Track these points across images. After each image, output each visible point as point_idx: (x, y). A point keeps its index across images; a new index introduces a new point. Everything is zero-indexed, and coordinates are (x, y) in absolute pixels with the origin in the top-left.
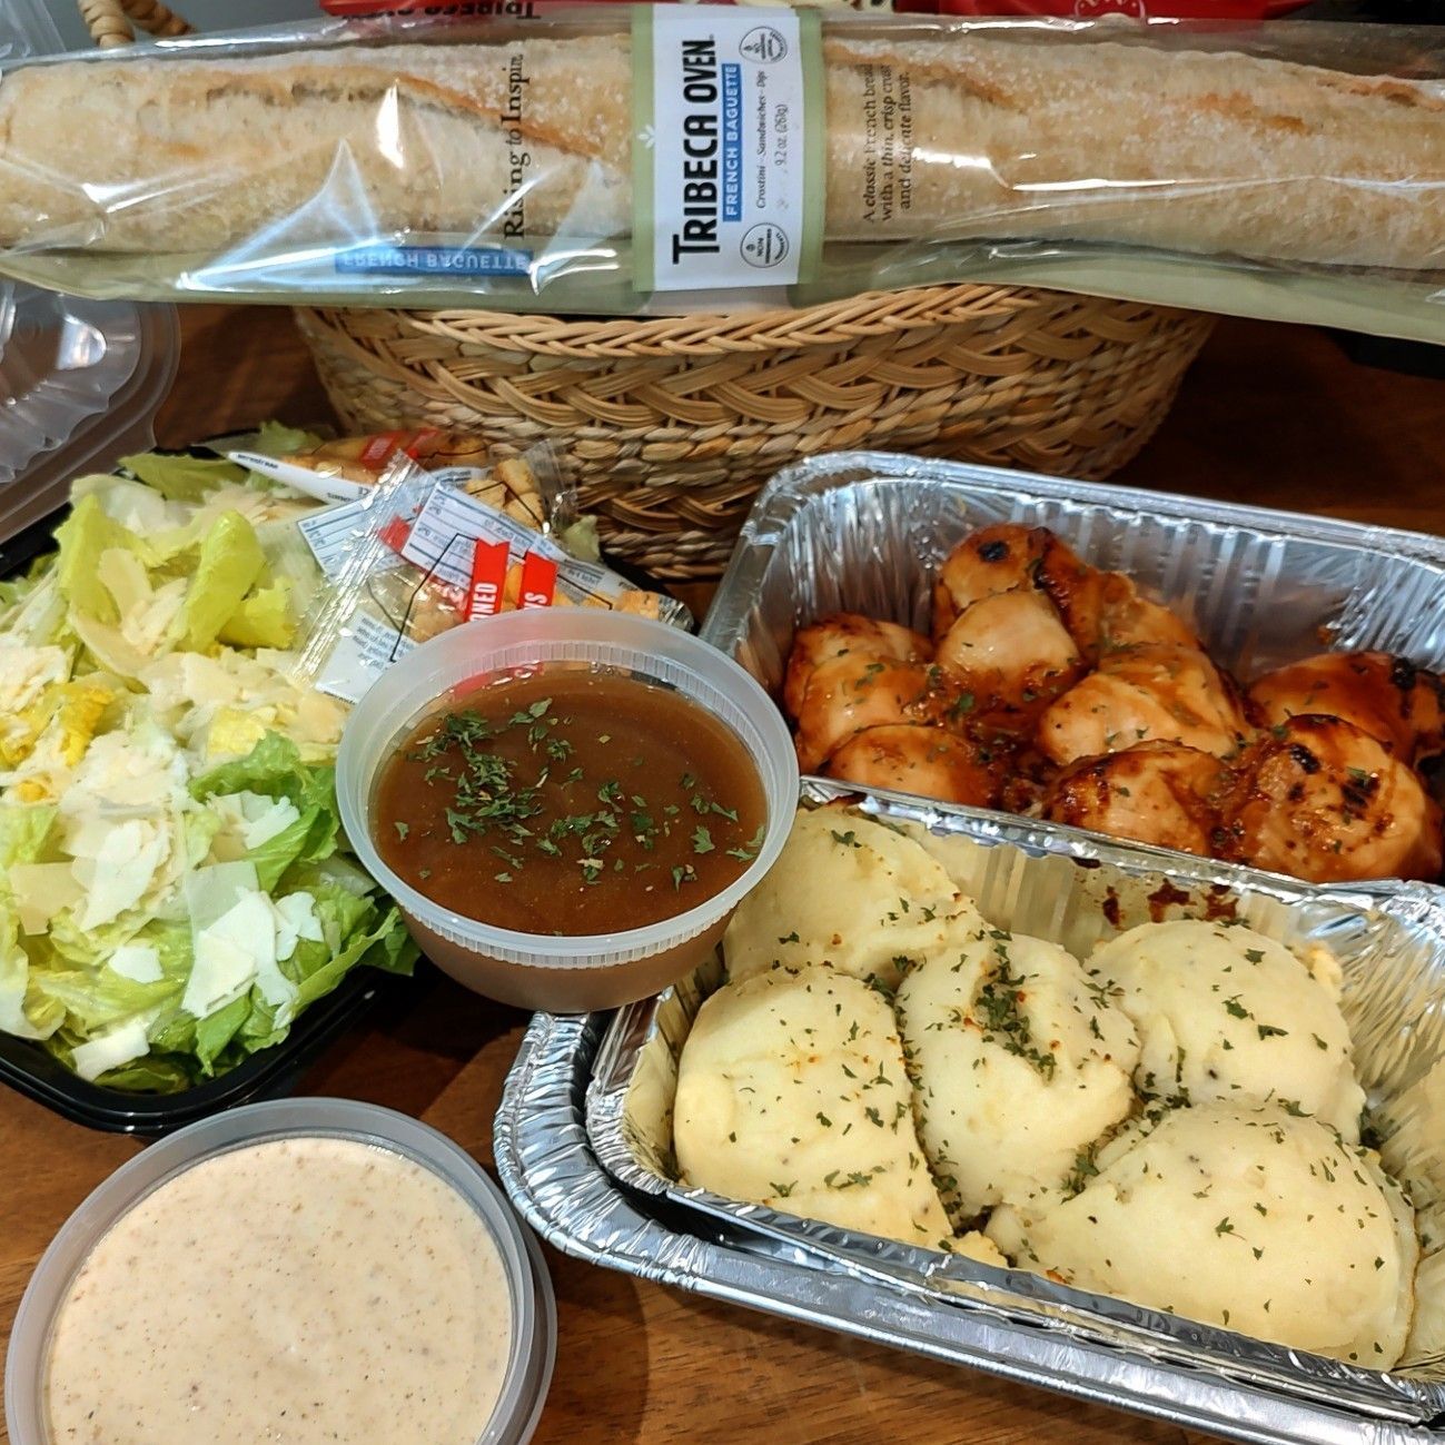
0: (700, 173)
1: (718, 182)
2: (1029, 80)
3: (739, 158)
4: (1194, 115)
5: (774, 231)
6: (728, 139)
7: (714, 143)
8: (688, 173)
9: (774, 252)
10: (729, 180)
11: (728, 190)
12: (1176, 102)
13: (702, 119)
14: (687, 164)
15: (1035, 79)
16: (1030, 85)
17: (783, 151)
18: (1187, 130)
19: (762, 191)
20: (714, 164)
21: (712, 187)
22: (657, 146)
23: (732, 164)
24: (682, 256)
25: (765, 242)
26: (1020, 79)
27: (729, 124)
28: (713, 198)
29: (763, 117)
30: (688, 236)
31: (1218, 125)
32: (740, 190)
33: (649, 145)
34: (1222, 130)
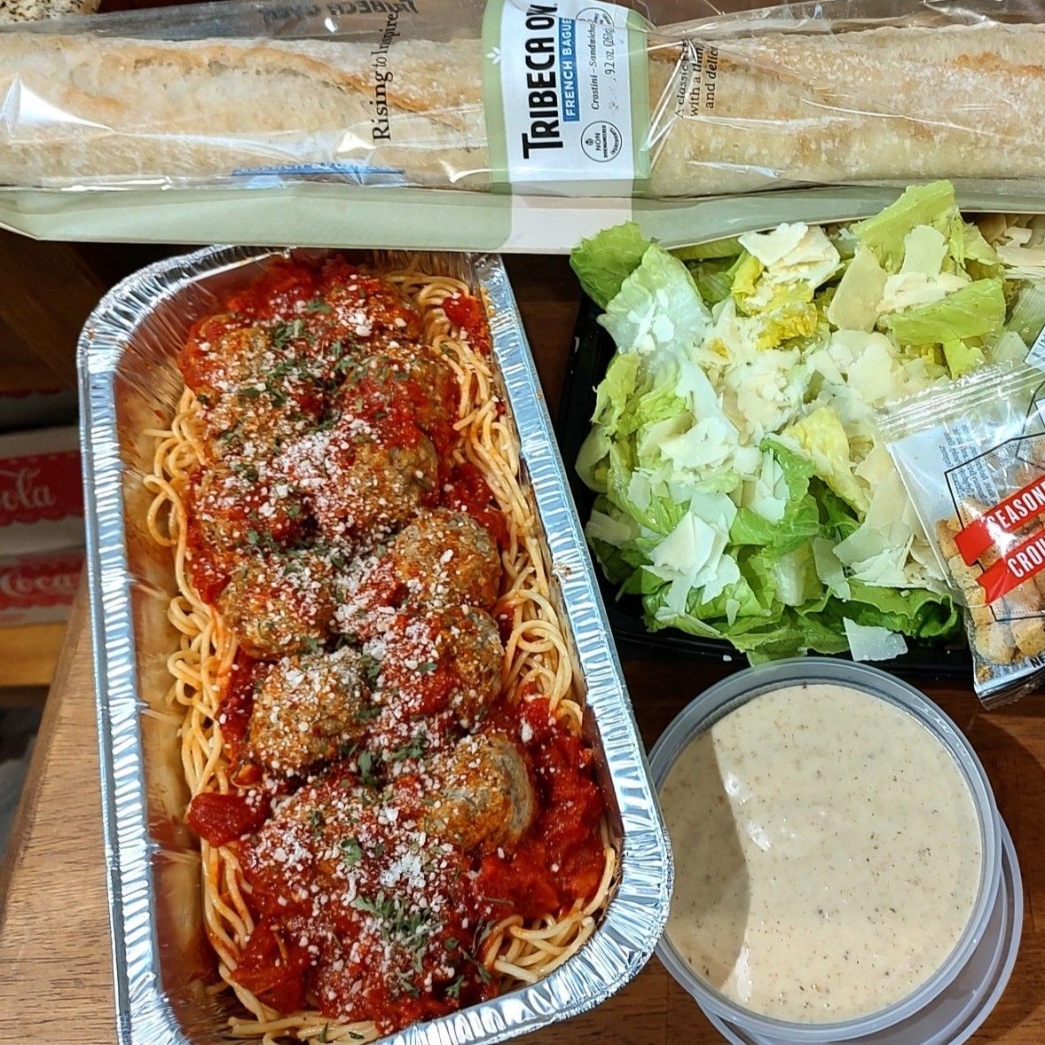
0: (541, 83)
1: (557, 90)
2: (810, 60)
3: (574, 70)
4: (950, 74)
5: (608, 127)
6: (564, 53)
7: (552, 58)
8: (531, 84)
9: (610, 147)
10: (567, 88)
11: (567, 96)
12: (934, 66)
13: (540, 41)
14: (529, 76)
15: (815, 59)
16: (810, 63)
17: (611, 62)
18: (944, 86)
19: (596, 97)
20: (552, 75)
21: (553, 95)
22: (502, 63)
23: (568, 75)
24: (531, 151)
25: (601, 136)
26: (802, 60)
27: (564, 43)
28: (554, 104)
29: (593, 36)
30: (535, 134)
31: (970, 79)
32: (576, 95)
33: (495, 62)
34: (975, 82)
